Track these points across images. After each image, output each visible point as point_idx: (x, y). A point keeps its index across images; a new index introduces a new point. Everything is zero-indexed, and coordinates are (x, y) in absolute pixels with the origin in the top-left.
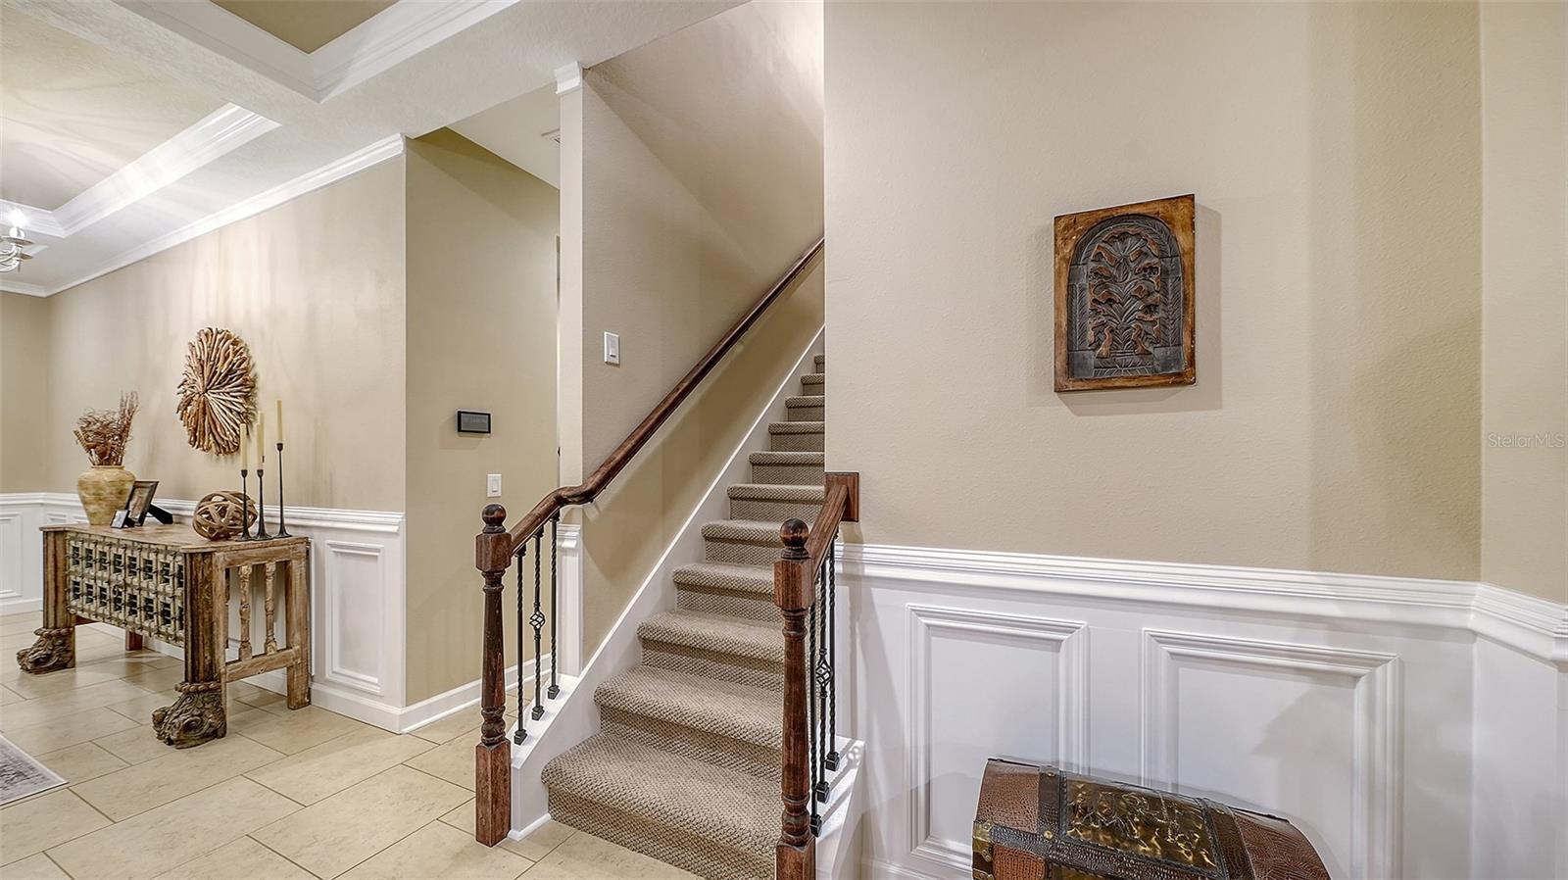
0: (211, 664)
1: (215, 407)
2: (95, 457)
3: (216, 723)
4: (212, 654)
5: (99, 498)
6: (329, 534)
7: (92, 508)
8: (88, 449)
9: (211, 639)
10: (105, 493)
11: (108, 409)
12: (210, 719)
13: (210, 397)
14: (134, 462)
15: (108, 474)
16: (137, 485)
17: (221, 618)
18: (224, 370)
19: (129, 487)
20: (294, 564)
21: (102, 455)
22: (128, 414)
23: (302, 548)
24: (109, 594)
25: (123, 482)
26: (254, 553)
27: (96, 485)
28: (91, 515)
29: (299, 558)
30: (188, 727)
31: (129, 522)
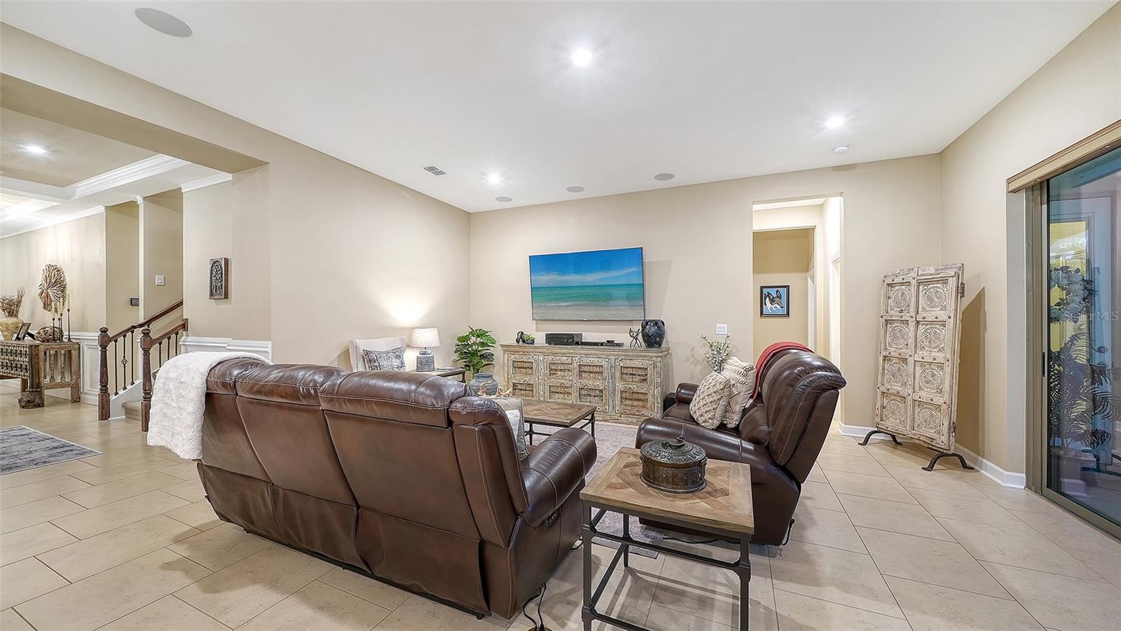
0: (39, 383)
1: (51, 295)
2: (7, 314)
3: (40, 402)
4: (39, 379)
5: (7, 329)
6: (86, 341)
7: (4, 333)
8: (3, 310)
9: (39, 375)
10: (10, 328)
11: (12, 294)
12: (37, 400)
13: (49, 291)
14: (24, 315)
15: (12, 320)
16: (23, 324)
17: (42, 368)
18: (54, 281)
19: (21, 325)
20: (73, 351)
21: (9, 313)
22: (21, 297)
23: (77, 346)
24: (9, 364)
25: (18, 323)
26: (56, 347)
27: (6, 324)
28: (4, 336)
29: (75, 350)
30: (29, 402)
31: (18, 338)
